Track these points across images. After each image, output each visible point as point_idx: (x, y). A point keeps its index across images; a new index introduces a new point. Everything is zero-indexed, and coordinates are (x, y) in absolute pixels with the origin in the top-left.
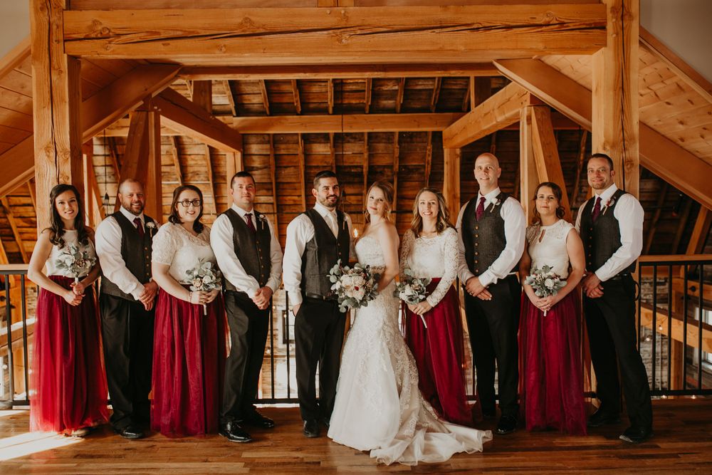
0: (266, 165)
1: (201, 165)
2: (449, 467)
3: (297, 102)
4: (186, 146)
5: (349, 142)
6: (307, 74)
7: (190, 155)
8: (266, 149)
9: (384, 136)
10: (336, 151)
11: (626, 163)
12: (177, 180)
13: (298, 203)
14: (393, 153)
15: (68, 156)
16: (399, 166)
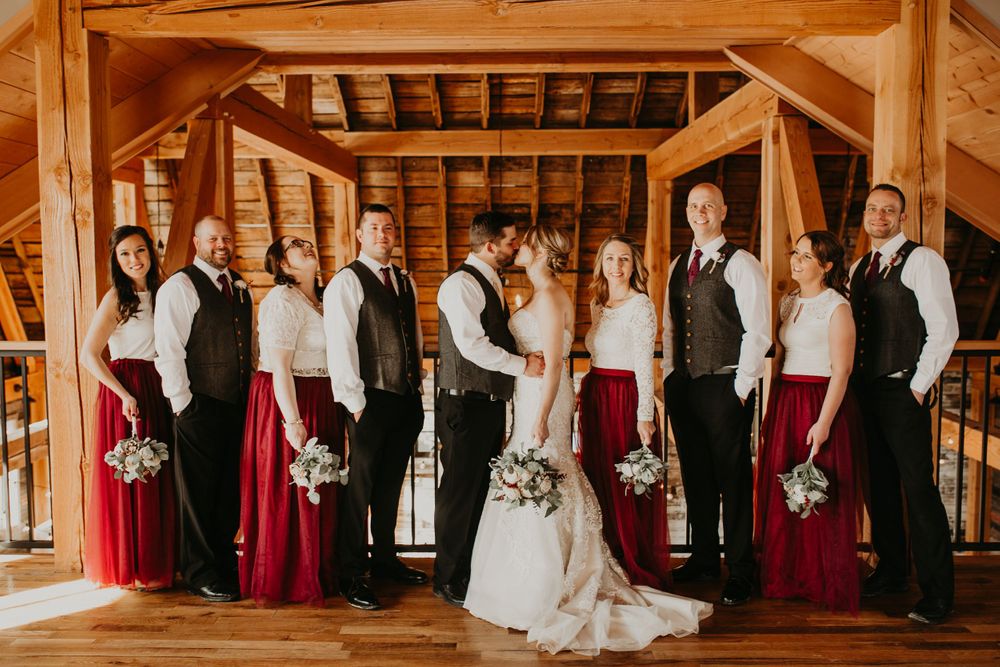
0: (392, 202)
1: (299, 202)
2: (648, 657)
3: (436, 110)
4: (277, 174)
5: (511, 170)
6: (449, 66)
7: (282, 186)
8: (392, 179)
9: (562, 162)
10: (492, 182)
11: (926, 200)
12: (263, 222)
13: (437, 257)
14: (575, 185)
15: (89, 181)
16: (583, 205)
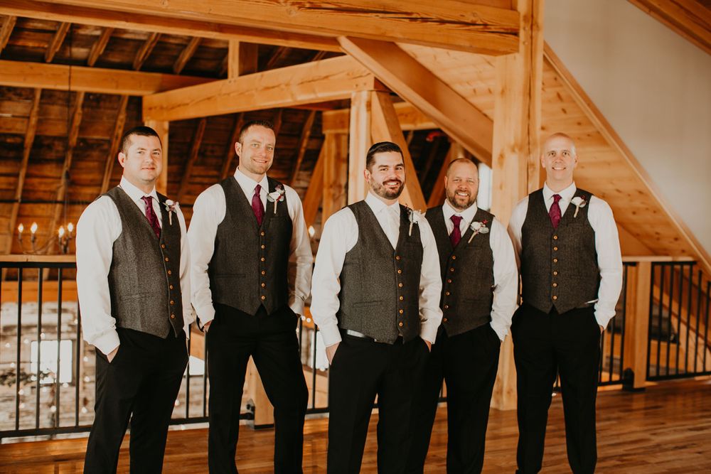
5: (10, 99)
9: (62, 96)
11: (530, 166)
14: (71, 121)
16: (78, 139)
